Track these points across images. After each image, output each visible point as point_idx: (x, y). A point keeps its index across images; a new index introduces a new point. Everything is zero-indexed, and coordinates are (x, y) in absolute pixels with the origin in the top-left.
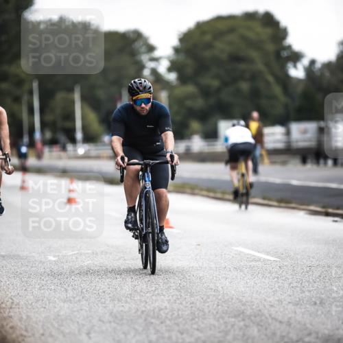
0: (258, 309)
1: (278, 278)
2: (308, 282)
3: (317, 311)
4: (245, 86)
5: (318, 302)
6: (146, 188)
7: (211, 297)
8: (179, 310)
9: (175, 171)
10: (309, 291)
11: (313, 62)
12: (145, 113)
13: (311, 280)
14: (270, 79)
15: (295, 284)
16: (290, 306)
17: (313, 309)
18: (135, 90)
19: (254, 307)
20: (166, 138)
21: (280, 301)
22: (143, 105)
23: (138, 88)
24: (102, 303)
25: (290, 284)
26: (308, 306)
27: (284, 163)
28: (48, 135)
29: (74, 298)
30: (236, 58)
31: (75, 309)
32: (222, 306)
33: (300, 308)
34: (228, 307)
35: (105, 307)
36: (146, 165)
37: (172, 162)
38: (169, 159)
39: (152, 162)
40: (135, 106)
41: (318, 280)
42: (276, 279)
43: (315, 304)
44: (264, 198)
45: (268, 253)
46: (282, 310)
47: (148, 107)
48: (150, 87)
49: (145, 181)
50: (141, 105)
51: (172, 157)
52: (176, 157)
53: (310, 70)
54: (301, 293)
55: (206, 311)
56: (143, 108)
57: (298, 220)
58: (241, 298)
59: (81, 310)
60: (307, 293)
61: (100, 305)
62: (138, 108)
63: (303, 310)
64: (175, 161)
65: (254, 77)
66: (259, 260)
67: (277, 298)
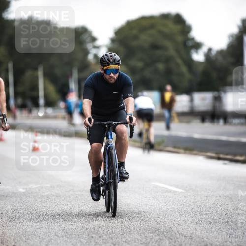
0: (169, 227)
1: (183, 204)
2: (205, 207)
3: (212, 228)
4: (161, 67)
5: (212, 222)
6: (109, 144)
7: (135, 218)
8: (112, 228)
9: (133, 130)
10: (206, 214)
11: (210, 50)
12: (113, 81)
13: (207, 206)
14: (179, 61)
15: (196, 209)
16: (192, 225)
17: (208, 227)
18: (106, 62)
19: (166, 225)
20: (128, 103)
21: (185, 222)
22: (112, 75)
23: (108, 60)
24: (57, 223)
25: (192, 209)
26: (205, 225)
27: (188, 122)
28: (20, 101)
29: (37, 219)
30: (155, 47)
31: (38, 227)
32: (144, 225)
33: (199, 226)
34: (148, 226)
35: (59, 226)
36: (110, 125)
37: (131, 122)
38: (128, 120)
39: (114, 122)
40: (105, 74)
41: (212, 206)
42: (182, 206)
43: (210, 223)
44: (175, 147)
45: (177, 187)
46: (186, 227)
47: (115, 76)
48: (119, 60)
49: (109, 139)
50: (110, 74)
51: (131, 118)
52: (134, 119)
53: (208, 55)
54: (200, 216)
55: (132, 228)
56: (111, 77)
57: (199, 163)
58: (157, 219)
59: (42, 227)
60: (204, 216)
61: (55, 224)
62: (107, 77)
63: (202, 228)
64: (133, 122)
65: (168, 60)
66: (170, 192)
67: (183, 219)
